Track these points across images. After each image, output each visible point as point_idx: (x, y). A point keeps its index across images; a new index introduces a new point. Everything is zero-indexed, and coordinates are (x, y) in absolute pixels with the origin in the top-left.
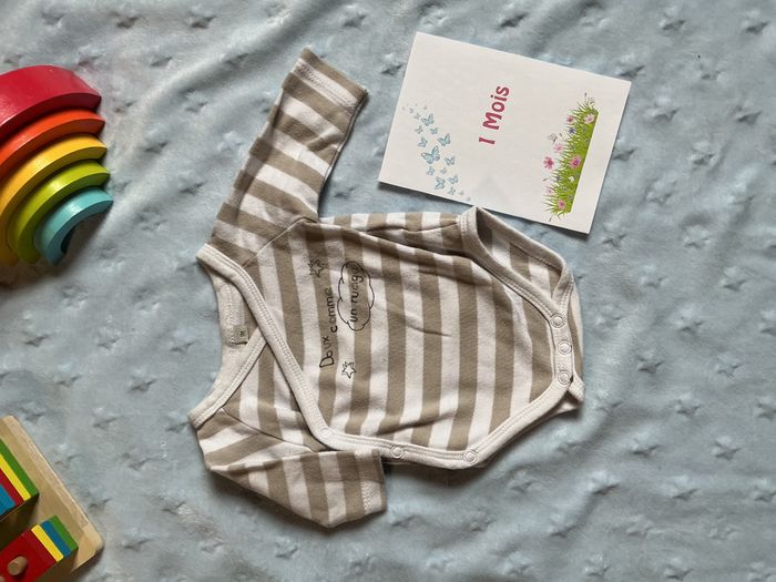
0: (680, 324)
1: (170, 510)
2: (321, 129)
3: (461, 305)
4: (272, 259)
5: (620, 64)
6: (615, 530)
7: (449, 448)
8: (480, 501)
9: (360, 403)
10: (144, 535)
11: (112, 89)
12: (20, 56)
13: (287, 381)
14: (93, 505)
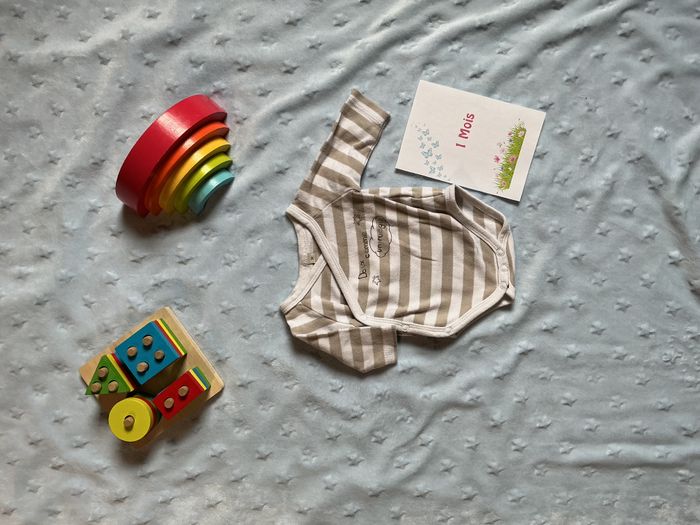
0: (572, 255)
1: (267, 363)
2: (362, 137)
3: (443, 242)
4: (332, 214)
5: (540, 102)
6: (532, 376)
7: (436, 325)
8: (452, 358)
9: (383, 300)
10: (251, 378)
11: (235, 109)
12: (176, 87)
13: (338, 285)
14: (219, 361)
